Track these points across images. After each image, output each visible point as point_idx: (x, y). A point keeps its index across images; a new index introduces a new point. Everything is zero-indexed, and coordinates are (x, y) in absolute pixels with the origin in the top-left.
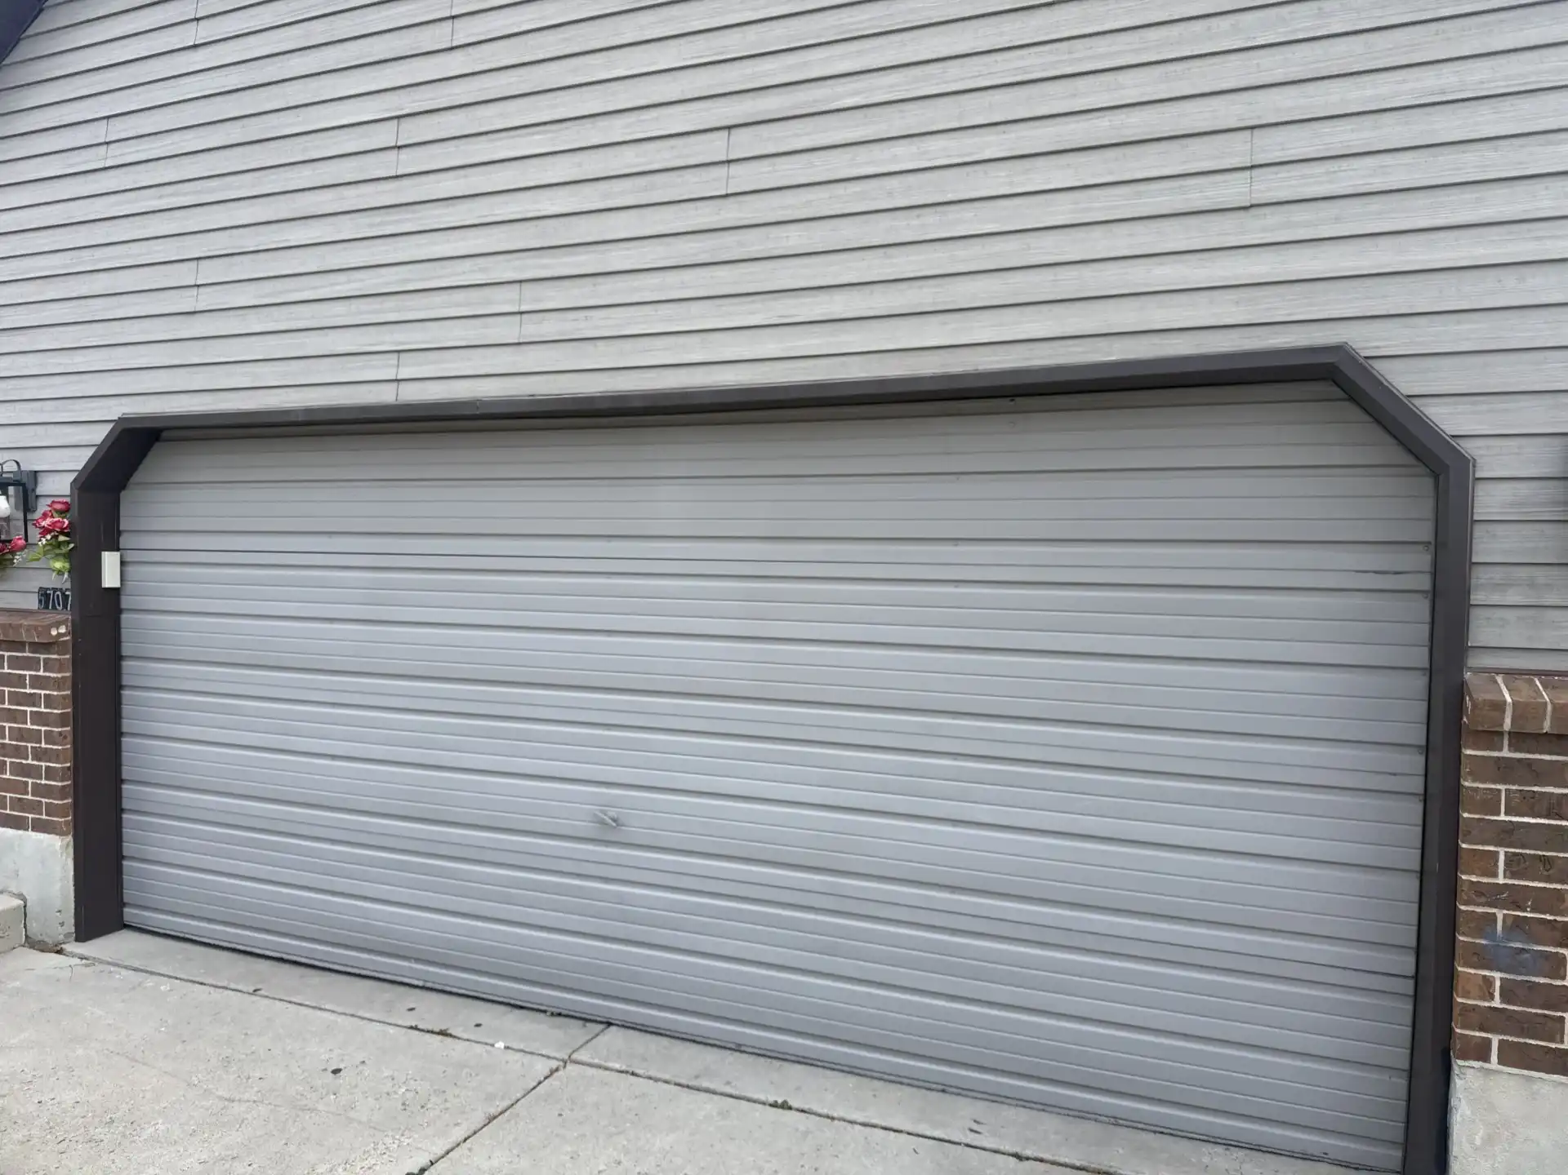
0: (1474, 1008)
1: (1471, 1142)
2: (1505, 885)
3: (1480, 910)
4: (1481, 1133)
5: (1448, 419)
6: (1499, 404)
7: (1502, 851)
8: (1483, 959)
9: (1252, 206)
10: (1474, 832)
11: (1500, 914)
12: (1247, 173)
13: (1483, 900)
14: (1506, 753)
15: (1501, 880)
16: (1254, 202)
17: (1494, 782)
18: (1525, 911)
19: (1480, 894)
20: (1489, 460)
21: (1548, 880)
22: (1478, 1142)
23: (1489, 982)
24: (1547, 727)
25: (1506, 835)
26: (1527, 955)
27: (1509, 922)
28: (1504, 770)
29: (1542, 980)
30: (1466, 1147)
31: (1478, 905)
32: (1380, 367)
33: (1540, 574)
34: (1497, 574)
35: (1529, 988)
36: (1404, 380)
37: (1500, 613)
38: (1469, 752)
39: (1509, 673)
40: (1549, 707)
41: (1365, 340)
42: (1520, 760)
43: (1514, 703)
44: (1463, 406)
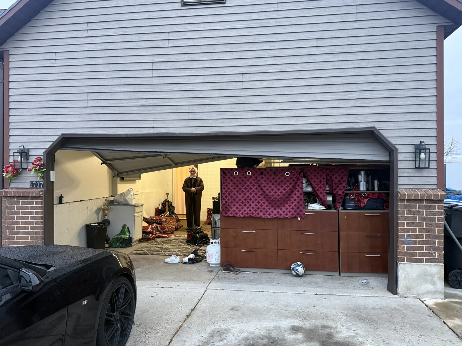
0: (402, 252)
1: (402, 278)
2: (406, 228)
3: (402, 233)
4: (404, 276)
5: (393, 141)
6: (402, 139)
7: (405, 222)
8: (403, 243)
9: (356, 99)
10: (401, 219)
11: (405, 234)
12: (355, 92)
13: (403, 231)
14: (406, 204)
15: (406, 227)
16: (357, 98)
17: (404, 209)
18: (410, 233)
19: (402, 230)
20: (401, 149)
21: (413, 227)
22: (403, 278)
23: (404, 247)
24: (413, 198)
25: (406, 219)
26: (410, 241)
27: (407, 235)
28: (406, 207)
29: (413, 245)
30: (401, 279)
31: (402, 232)
32: (381, 131)
33: (409, 170)
34: (402, 171)
35: (411, 247)
36: (385, 134)
37: (403, 178)
38: (399, 204)
39: (405, 189)
40: (413, 194)
41: (378, 126)
42: (408, 205)
43: (408, 194)
44: (396, 139)
